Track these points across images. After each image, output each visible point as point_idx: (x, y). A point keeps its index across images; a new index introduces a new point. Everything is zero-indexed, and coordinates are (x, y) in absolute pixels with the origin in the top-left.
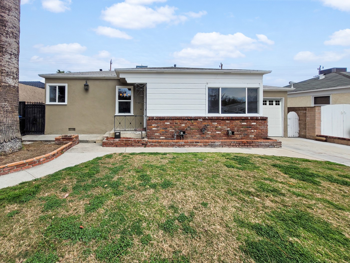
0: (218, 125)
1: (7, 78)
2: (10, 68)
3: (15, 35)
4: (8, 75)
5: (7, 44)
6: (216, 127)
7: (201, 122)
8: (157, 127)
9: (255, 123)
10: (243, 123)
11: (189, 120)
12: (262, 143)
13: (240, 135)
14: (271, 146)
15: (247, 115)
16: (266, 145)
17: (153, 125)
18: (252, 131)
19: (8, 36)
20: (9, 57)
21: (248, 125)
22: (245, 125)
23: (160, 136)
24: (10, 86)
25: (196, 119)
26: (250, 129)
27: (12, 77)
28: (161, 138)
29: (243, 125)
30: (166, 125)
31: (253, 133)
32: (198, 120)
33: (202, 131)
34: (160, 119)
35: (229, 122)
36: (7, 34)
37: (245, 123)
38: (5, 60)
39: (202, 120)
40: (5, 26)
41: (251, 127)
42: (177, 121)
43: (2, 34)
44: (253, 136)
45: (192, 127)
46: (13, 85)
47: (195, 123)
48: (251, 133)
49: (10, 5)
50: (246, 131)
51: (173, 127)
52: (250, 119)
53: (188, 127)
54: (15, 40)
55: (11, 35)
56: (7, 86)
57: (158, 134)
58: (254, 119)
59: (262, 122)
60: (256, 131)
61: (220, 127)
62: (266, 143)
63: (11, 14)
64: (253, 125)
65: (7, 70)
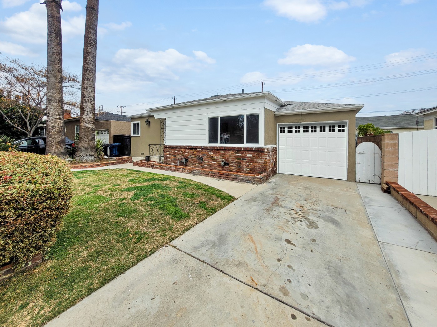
0: (214, 155)
1: (85, 124)
2: (87, 118)
3: (90, 100)
4: (86, 122)
5: (85, 106)
6: (212, 157)
7: (200, 151)
8: (170, 154)
9: (251, 155)
10: (237, 155)
11: (190, 149)
12: (238, 176)
13: (235, 166)
14: (248, 181)
15: (245, 145)
16: (242, 179)
17: (167, 152)
18: (248, 164)
19: (86, 102)
20: (87, 113)
21: (243, 157)
22: (240, 156)
23: (171, 162)
24: (87, 128)
25: (195, 148)
26: (245, 161)
27: (88, 123)
28: (172, 163)
29: (238, 156)
30: (176, 153)
31: (248, 166)
32: (198, 149)
33: (200, 159)
34: (171, 148)
35: (224, 152)
36: (85, 101)
37: (240, 155)
38: (84, 115)
39: (200, 149)
40: (85, 98)
41: (245, 158)
42: (182, 149)
43: (84, 102)
44: (249, 170)
45: (192, 155)
46: (89, 127)
47: (195, 152)
48: (245, 166)
49: (87, 86)
50: (241, 163)
51: (180, 154)
52: (243, 150)
53: (190, 155)
54: (90, 103)
55: (88, 101)
56: (85, 128)
57: (170, 160)
58: (248, 149)
59: (259, 154)
60: (251, 164)
61: (215, 157)
62: (243, 177)
63: (88, 90)
64: (248, 157)
65: (85, 120)
